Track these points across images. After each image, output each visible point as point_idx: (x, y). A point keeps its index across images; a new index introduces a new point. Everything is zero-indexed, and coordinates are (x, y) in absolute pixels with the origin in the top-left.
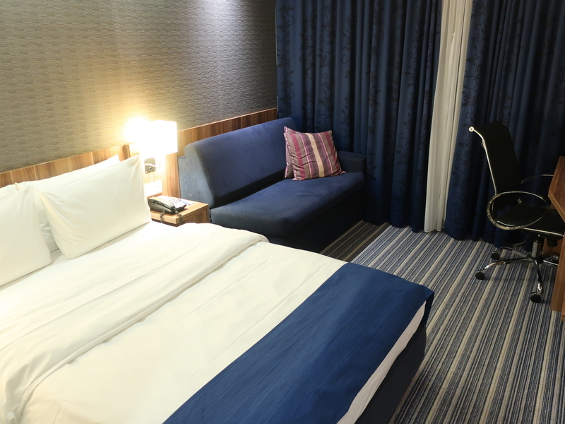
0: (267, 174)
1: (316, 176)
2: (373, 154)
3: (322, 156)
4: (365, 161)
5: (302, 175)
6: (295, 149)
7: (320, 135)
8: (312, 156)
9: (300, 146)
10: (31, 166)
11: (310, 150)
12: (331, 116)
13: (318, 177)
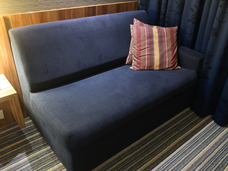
0: (104, 61)
1: (150, 68)
2: (211, 56)
3: (160, 50)
4: (201, 61)
5: (138, 65)
6: (136, 41)
7: (165, 30)
8: (152, 49)
9: (142, 39)
11: (151, 43)
12: (181, 13)
13: (153, 70)
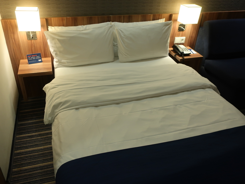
10: (121, 15)
